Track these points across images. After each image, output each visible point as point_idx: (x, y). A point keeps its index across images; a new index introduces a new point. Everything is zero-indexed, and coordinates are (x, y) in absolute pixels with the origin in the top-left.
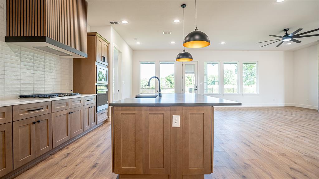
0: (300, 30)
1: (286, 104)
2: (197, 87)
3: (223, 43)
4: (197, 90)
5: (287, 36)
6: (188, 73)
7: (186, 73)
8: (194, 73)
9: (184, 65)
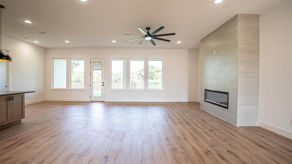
0: (162, 28)
1: (189, 100)
2: (103, 83)
3: (114, 41)
4: (103, 85)
5: (149, 35)
6: (95, 70)
7: (93, 70)
8: (101, 70)
9: (92, 63)
